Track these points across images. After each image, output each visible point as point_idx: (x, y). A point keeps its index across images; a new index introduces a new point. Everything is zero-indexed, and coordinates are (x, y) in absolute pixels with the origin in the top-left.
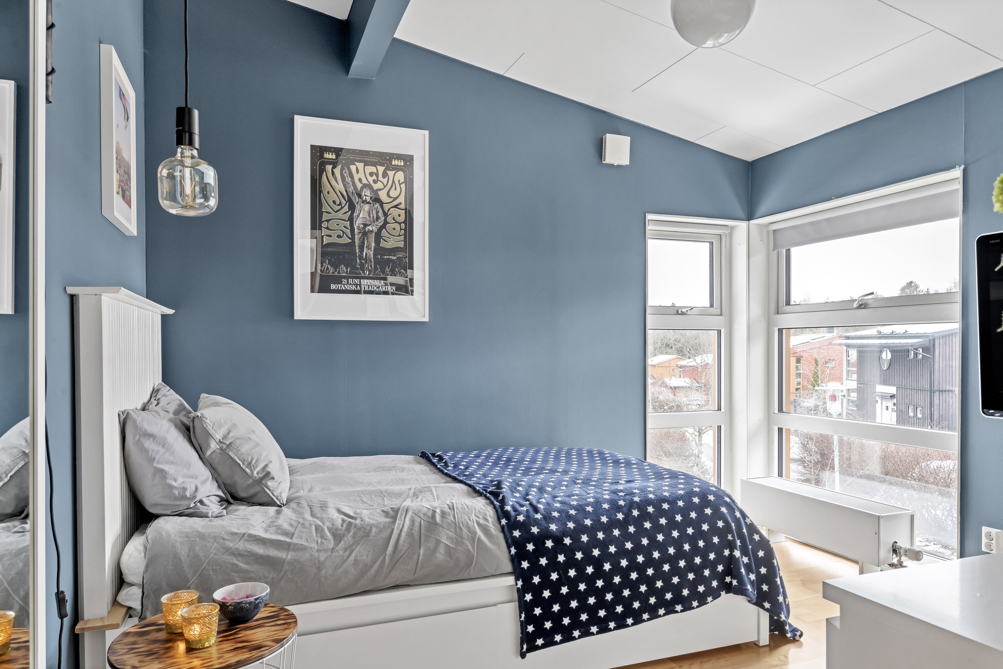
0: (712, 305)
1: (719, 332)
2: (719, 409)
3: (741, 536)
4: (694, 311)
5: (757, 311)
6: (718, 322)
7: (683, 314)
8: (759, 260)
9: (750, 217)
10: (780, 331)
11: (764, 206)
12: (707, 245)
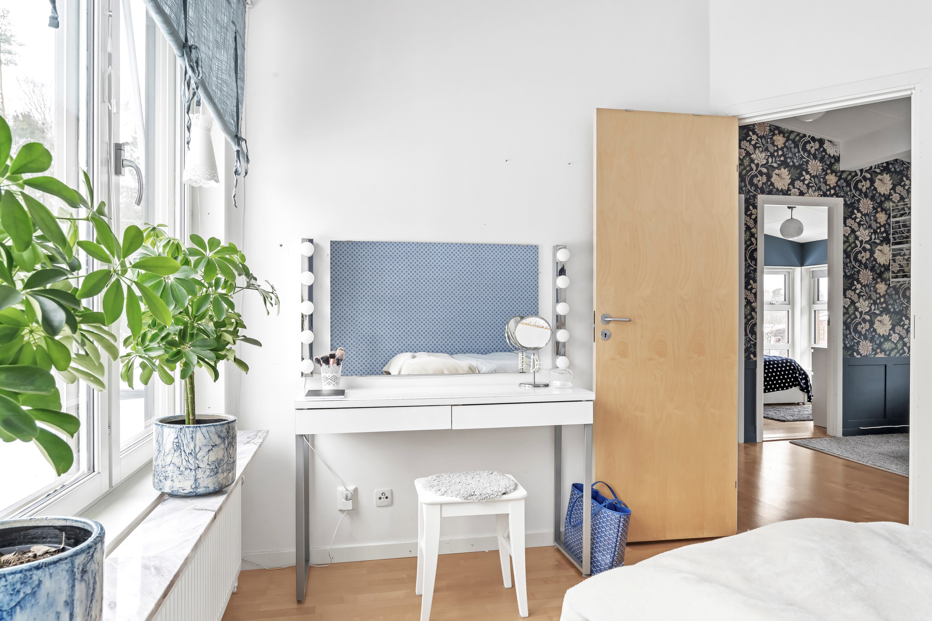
0: (785, 300)
1: (788, 311)
2: (788, 342)
3: (799, 371)
4: (778, 303)
5: (805, 303)
6: (788, 307)
7: (773, 304)
8: (806, 282)
9: (802, 265)
10: (815, 311)
11: (808, 262)
12: (783, 276)
